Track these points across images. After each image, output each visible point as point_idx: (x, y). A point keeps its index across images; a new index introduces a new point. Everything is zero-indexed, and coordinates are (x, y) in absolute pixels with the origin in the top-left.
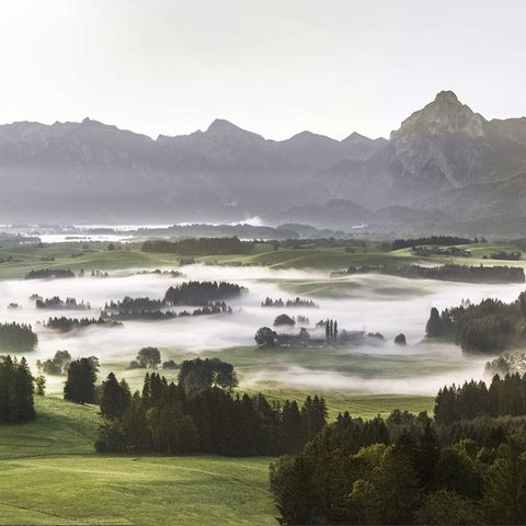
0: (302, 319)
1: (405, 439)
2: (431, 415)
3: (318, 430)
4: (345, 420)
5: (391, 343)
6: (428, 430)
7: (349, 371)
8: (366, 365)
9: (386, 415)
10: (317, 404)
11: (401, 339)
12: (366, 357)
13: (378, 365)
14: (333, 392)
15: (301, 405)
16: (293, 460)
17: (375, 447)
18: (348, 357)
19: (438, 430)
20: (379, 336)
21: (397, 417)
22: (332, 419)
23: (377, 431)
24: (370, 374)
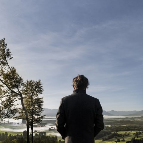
0: (4, 120)
1: (19, 139)
2: (22, 135)
3: (7, 137)
4: (10, 136)
5: (17, 124)
6: (22, 137)
7: (11, 128)
8: (13, 127)
9: (16, 135)
10: (6, 133)
11: (18, 123)
12: (13, 126)
13: (15, 127)
14: (9, 131)
15: (4, 133)
16: (3, 142)
17: (15, 140)
18: (11, 126)
19: (23, 137)
20: (15, 123)
21: (18, 135)
22: (8, 136)
23: (15, 137)
24: (14, 129)
